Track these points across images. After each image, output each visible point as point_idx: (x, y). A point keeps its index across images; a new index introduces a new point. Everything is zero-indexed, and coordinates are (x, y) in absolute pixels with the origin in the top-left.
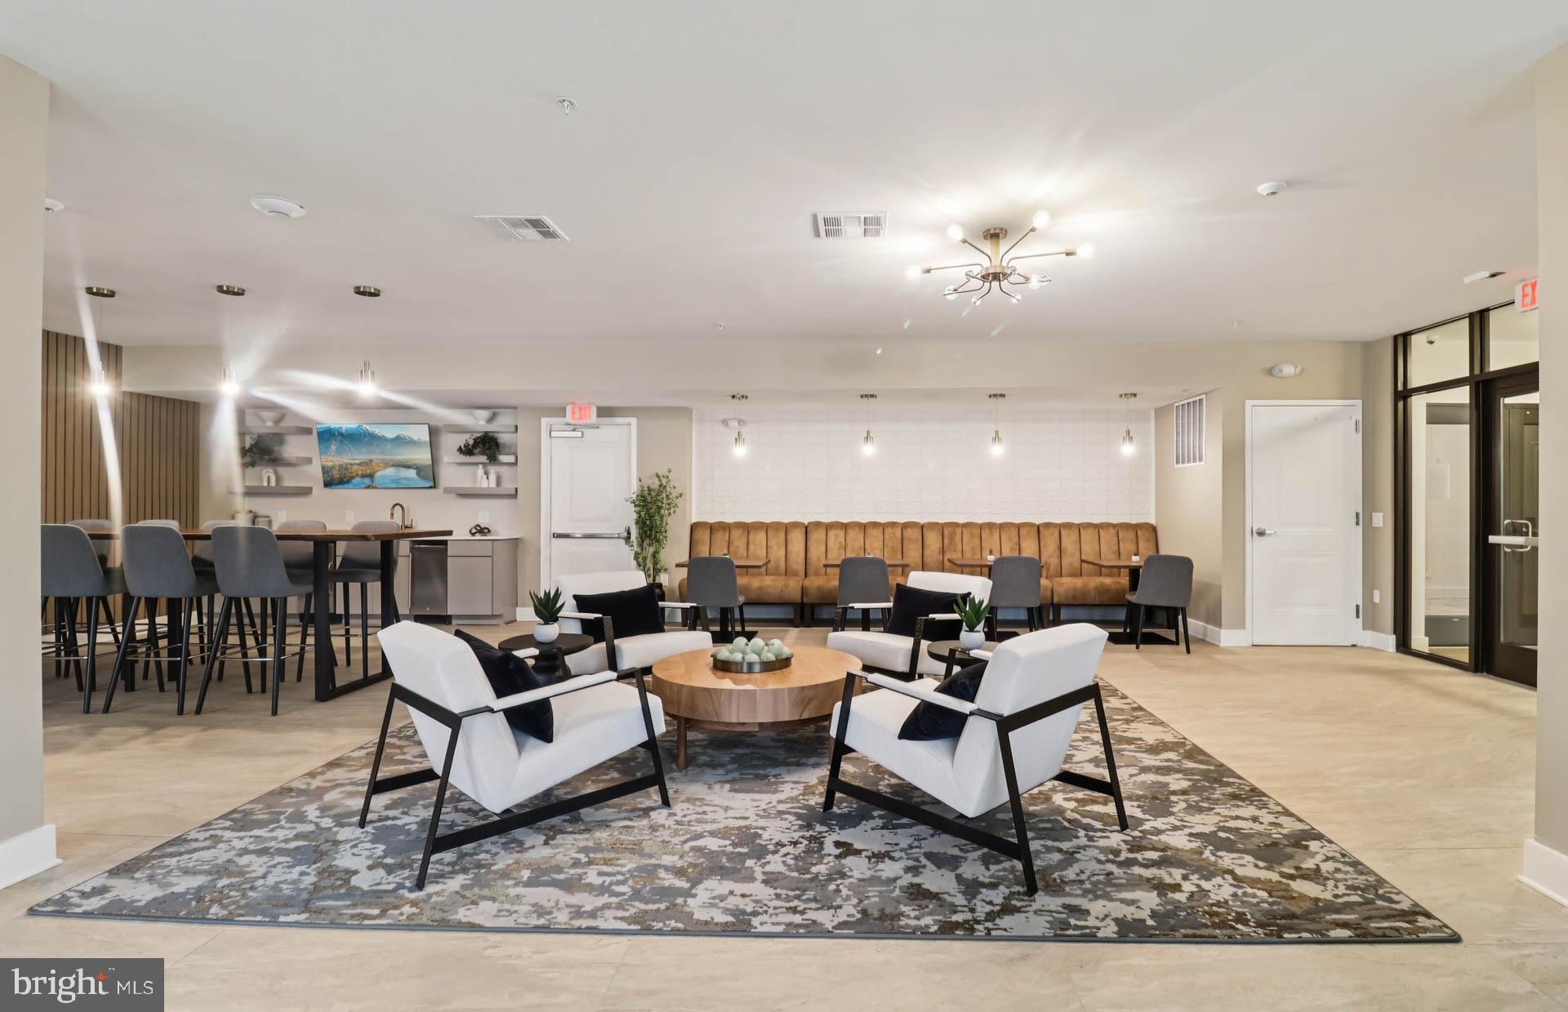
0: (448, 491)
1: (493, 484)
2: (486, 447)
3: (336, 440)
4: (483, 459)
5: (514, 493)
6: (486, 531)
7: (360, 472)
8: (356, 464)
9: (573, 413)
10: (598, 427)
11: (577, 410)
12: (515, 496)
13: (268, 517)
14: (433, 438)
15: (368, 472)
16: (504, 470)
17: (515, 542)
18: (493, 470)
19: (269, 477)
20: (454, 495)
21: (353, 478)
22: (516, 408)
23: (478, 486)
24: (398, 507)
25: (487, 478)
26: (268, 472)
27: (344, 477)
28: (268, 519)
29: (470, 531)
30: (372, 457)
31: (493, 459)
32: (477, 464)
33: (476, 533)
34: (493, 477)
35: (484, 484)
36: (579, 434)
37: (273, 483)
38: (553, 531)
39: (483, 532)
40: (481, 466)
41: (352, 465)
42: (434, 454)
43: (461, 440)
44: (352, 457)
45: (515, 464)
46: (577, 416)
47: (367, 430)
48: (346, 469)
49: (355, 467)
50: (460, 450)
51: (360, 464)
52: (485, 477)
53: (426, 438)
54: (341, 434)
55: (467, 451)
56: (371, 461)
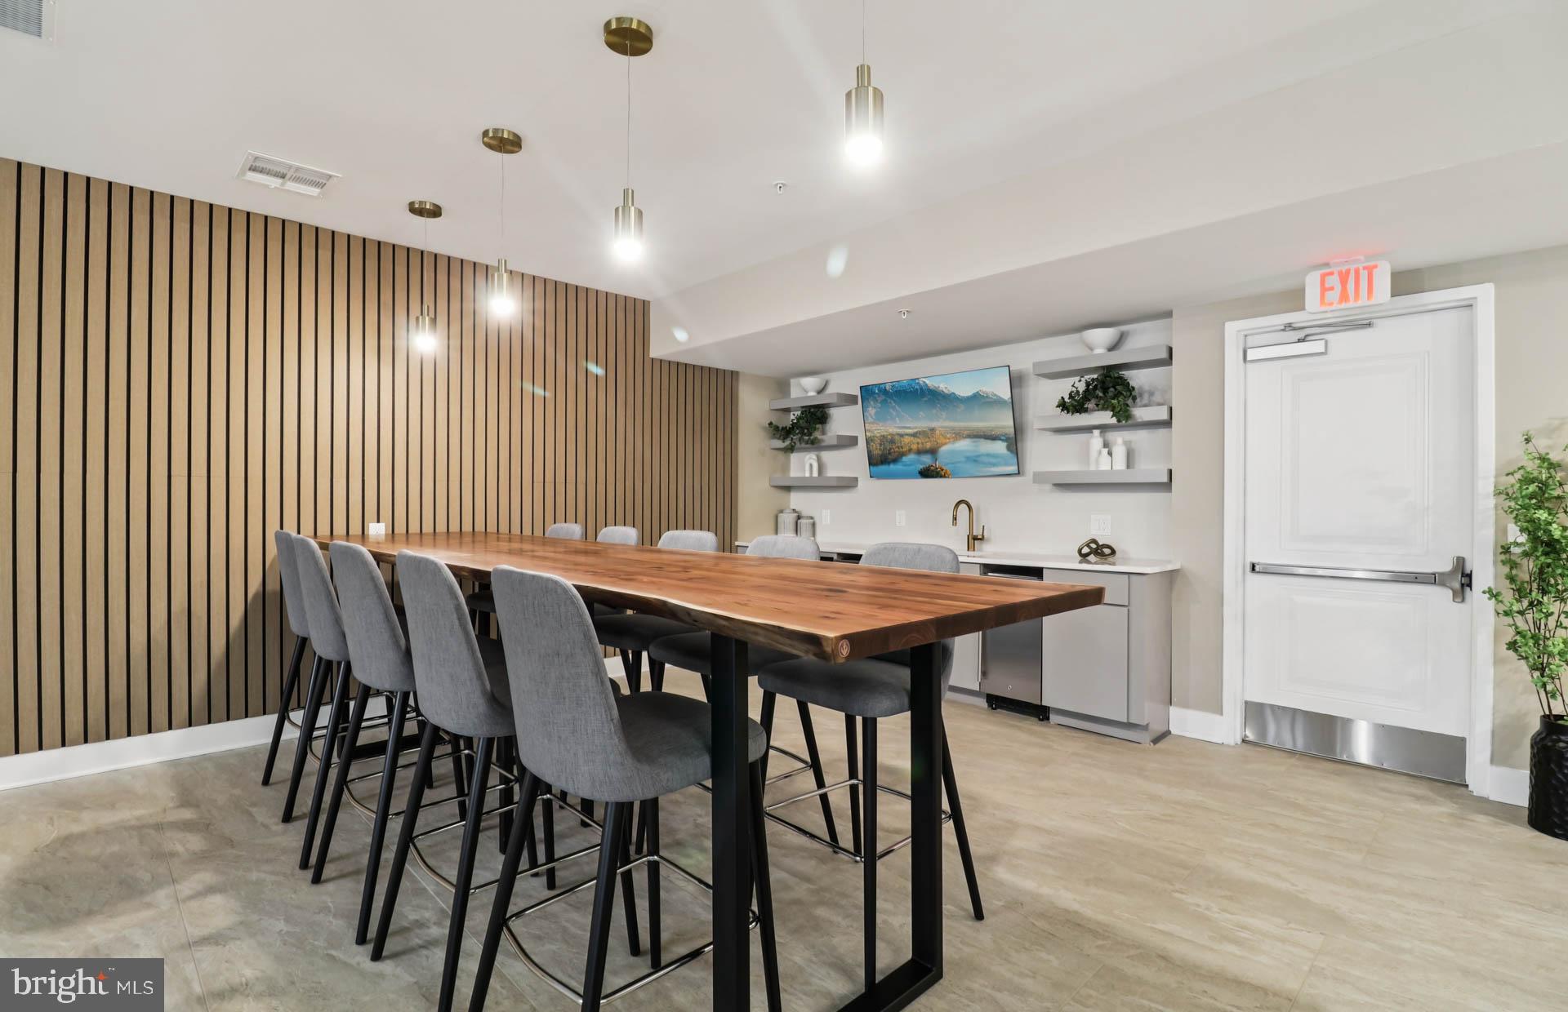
0: (1039, 478)
1: (1120, 463)
2: (1111, 394)
3: (876, 400)
4: (1106, 417)
5: (1165, 479)
6: (1107, 551)
7: (914, 447)
8: (907, 435)
9: (1324, 289)
10: (1369, 325)
11: (1334, 281)
12: (1167, 486)
13: (812, 518)
14: (1016, 391)
15: (928, 446)
16: (1139, 437)
17: (1171, 578)
18: (1119, 439)
19: (811, 465)
20: (1048, 487)
21: (903, 454)
22: (1168, 314)
23: (1093, 468)
24: (963, 507)
25: (1110, 454)
26: (810, 458)
27: (890, 454)
28: (812, 521)
29: (1080, 551)
30: (933, 424)
31: (1123, 416)
32: (1089, 429)
33: (1087, 555)
34: (1120, 451)
35: (1104, 464)
36: (1318, 346)
37: (815, 474)
38: (1251, 559)
39: (1103, 555)
40: (1096, 432)
41: (902, 436)
42: (1017, 421)
43: (1064, 388)
44: (905, 424)
45: (1167, 424)
46: (1334, 296)
47: (927, 385)
48: (892, 441)
49: (907, 439)
50: (1063, 405)
51: (914, 435)
52: (1105, 451)
53: (1005, 393)
54: (885, 392)
55: (1074, 405)
56: (933, 430)
